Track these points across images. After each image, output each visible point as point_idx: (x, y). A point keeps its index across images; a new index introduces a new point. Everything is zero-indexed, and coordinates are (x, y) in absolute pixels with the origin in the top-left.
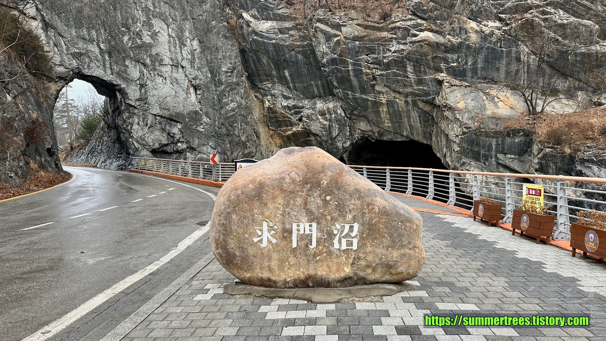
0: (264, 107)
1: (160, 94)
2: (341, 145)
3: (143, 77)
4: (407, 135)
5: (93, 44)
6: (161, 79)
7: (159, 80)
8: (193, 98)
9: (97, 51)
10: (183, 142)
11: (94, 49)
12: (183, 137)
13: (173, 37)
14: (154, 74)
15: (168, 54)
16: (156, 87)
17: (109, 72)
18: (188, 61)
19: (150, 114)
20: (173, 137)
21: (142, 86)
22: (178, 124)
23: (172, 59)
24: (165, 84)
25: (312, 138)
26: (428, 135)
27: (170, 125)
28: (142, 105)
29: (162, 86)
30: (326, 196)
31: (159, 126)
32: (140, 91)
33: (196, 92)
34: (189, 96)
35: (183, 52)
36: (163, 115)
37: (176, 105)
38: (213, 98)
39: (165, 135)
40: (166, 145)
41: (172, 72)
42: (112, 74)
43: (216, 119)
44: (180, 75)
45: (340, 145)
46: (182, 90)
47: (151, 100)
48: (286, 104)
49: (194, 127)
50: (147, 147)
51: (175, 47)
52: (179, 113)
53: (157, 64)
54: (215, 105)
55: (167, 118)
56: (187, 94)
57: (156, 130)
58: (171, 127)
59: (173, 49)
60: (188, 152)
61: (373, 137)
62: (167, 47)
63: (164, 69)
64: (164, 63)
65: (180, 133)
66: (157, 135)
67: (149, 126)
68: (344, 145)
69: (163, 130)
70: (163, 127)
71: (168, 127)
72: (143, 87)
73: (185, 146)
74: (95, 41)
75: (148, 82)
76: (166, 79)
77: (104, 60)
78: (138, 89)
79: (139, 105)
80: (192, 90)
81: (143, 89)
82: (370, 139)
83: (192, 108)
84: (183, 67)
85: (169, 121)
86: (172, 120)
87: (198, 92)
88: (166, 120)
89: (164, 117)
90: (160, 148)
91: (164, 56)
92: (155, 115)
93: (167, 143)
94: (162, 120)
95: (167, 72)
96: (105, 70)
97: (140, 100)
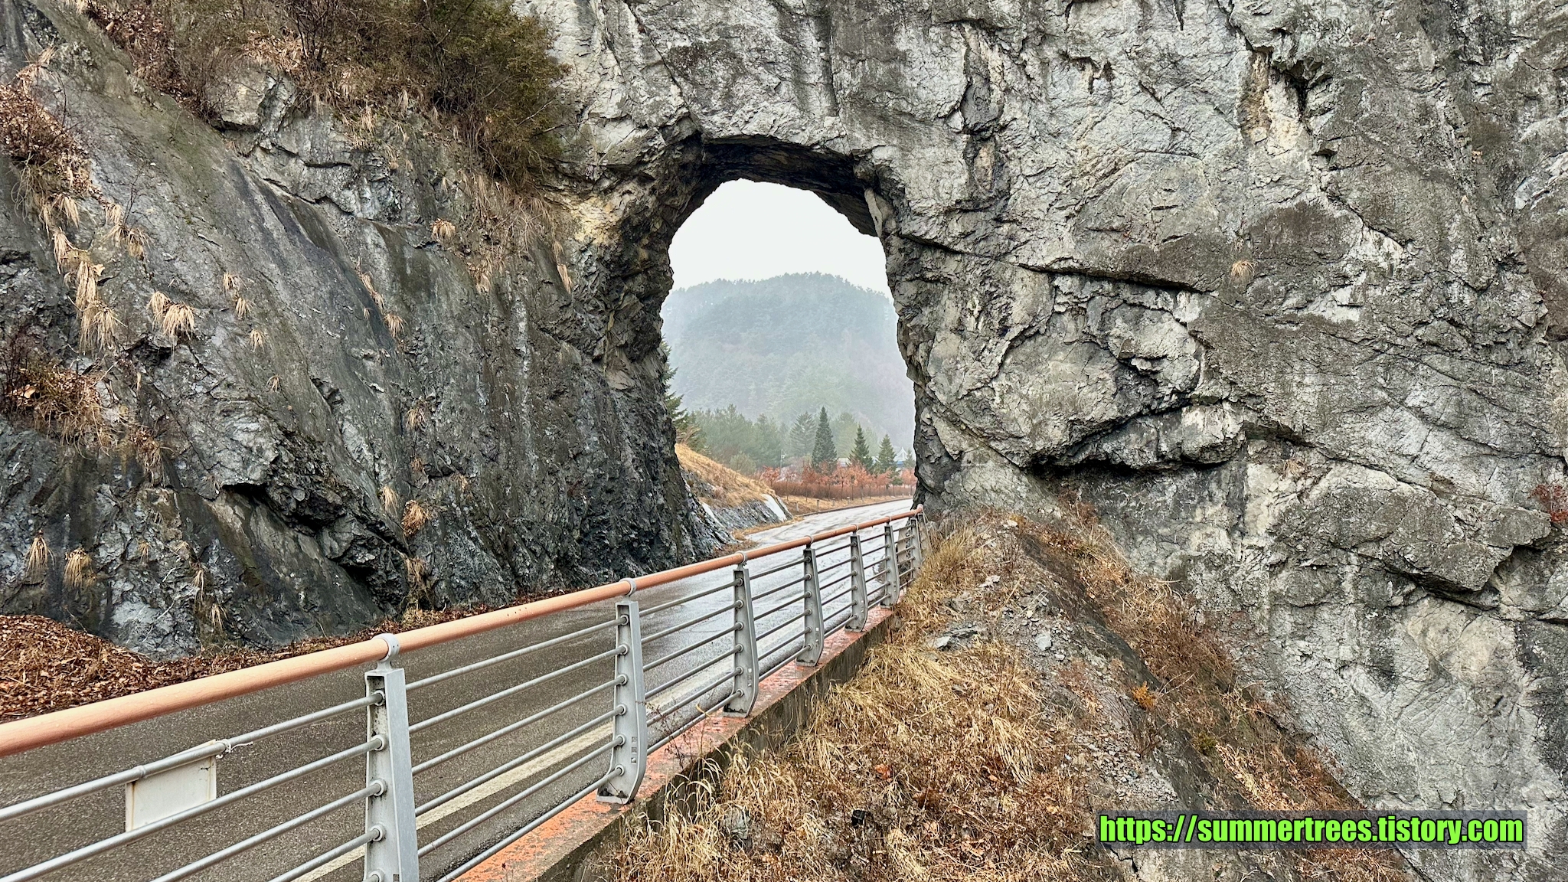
1: (1079, 157)
3: (984, 92)
6: (1082, 77)
7: (1072, 86)
8: (1283, 138)
9: (769, 20)
10: (1215, 401)
11: (754, 16)
12: (1212, 372)
14: (1044, 63)
16: (1054, 125)
17: (819, 102)
19: (1022, 272)
20: (1149, 378)
21: (978, 135)
22: (1183, 298)
24: (1109, 98)
27: (1130, 313)
28: (980, 233)
29: (1089, 114)
31: (1071, 326)
32: (971, 162)
33: (1303, 107)
34: (1258, 133)
36: (1093, 263)
37: (1170, 200)
38: (1426, 113)
39: (1103, 371)
40: (1116, 427)
41: (1143, 26)
42: (834, 111)
43: (1454, 234)
44: (1192, 33)
46: (1209, 111)
47: (1027, 195)
49: (1291, 301)
50: (1001, 447)
52: (1188, 239)
54: (1438, 152)
55: (1116, 279)
56: (1244, 127)
57: (1053, 352)
58: (1136, 322)
60: (1255, 461)
63: (1096, 20)
65: (1191, 347)
66: (1059, 377)
67: (1014, 333)
69: (1095, 345)
70: (1094, 330)
71: (1119, 327)
72: (985, 140)
73: (1227, 424)
75: (1014, 110)
76: (1109, 74)
77: (797, 55)
78: (959, 156)
79: (965, 235)
80: (1277, 98)
81: (983, 153)
83: (1273, 199)
85: (1126, 293)
86: (1142, 282)
87: (1315, 99)
88: (1108, 287)
89: (1098, 276)
90: (1080, 445)
92: (1050, 273)
93: (1112, 413)
94: (1089, 288)
95: (1112, 33)
96: (803, 105)
97: (969, 206)
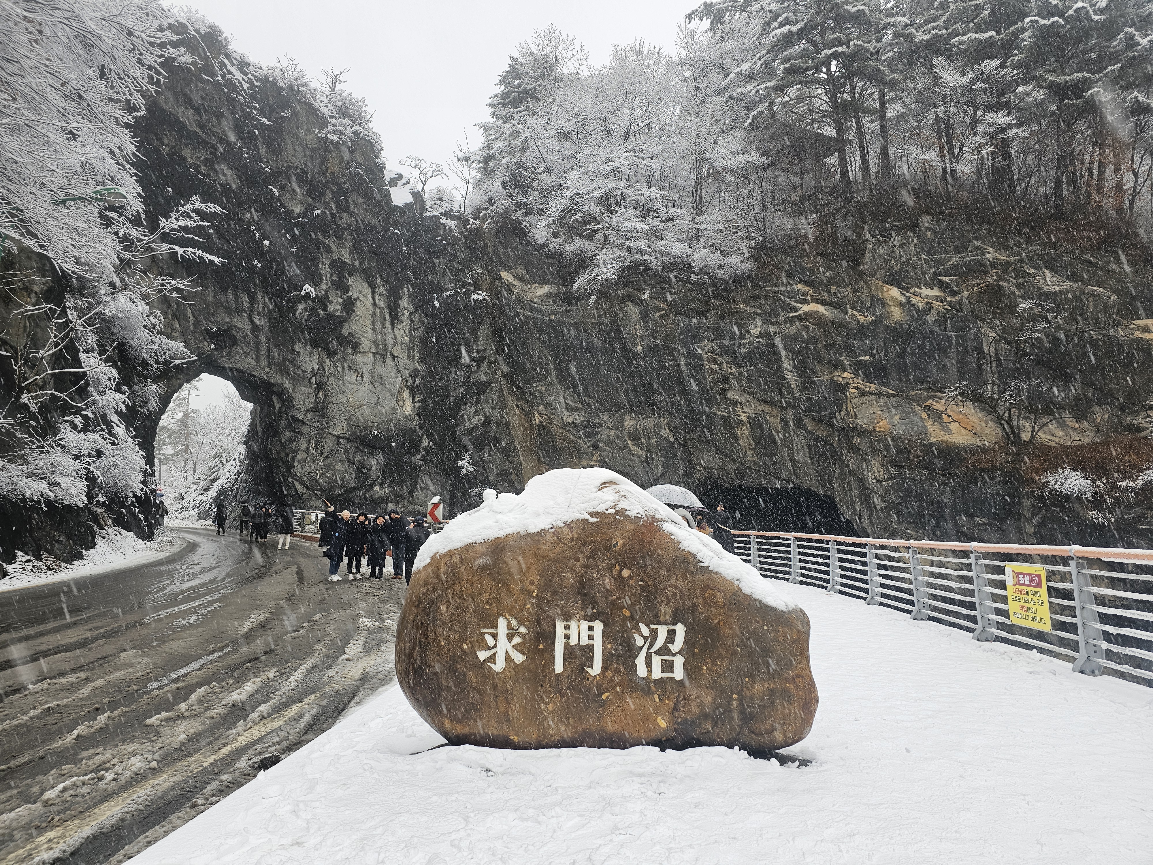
0: (531, 425)
1: (350, 400)
3: (323, 372)
4: (789, 478)
5: (241, 316)
6: (354, 376)
7: (351, 377)
8: (408, 408)
9: (248, 327)
10: (383, 484)
11: (242, 323)
12: (384, 475)
13: (380, 308)
14: (343, 368)
15: (370, 335)
16: (344, 389)
17: (264, 362)
18: (403, 347)
19: (329, 436)
20: (366, 475)
21: (320, 386)
22: (378, 452)
23: (375, 343)
24: (361, 384)
26: (825, 479)
27: (362, 453)
28: (317, 420)
29: (355, 388)
30: (621, 570)
31: (343, 455)
32: (316, 395)
33: (413, 399)
34: (401, 403)
35: (397, 332)
36: (353, 437)
39: (352, 470)
40: (354, 489)
41: (374, 364)
42: (269, 365)
44: (388, 369)
46: (388, 394)
47: (334, 410)
48: (570, 420)
49: (406, 457)
50: (318, 493)
51: (383, 324)
53: (349, 350)
55: (358, 443)
56: (397, 401)
57: (337, 463)
58: (364, 457)
59: (378, 326)
61: (727, 479)
62: (369, 323)
63: (360, 359)
64: (362, 350)
65: (379, 467)
66: (338, 471)
67: (325, 455)
69: (350, 462)
70: (351, 458)
71: (358, 458)
72: (321, 388)
73: (386, 491)
74: (245, 312)
75: (332, 381)
76: (362, 377)
77: (258, 343)
78: (312, 392)
79: (311, 419)
80: (406, 395)
81: (321, 393)
83: (404, 425)
84: (394, 357)
85: (361, 448)
86: (367, 445)
87: (417, 398)
89: (354, 441)
90: (342, 494)
91: (363, 339)
92: (339, 437)
93: (354, 485)
94: (350, 444)
95: (364, 364)
96: (257, 360)
97: (314, 410)
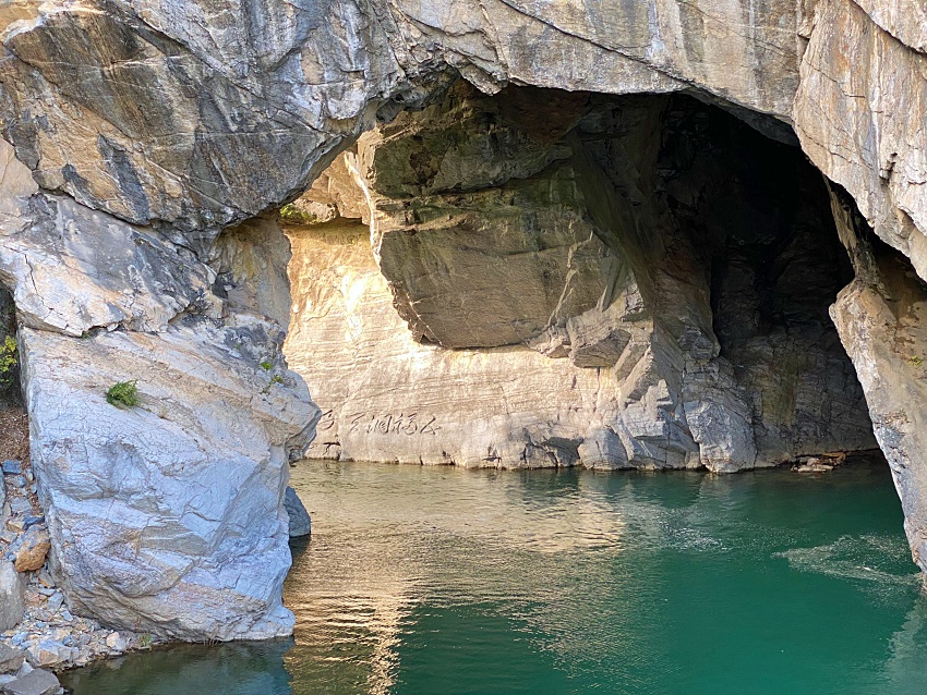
2: (317, 106)
4: (669, 61)
25: (155, 61)
26: (775, 64)
45: (308, 104)
61: (489, 68)
68: (332, 108)
82: (471, 76)
